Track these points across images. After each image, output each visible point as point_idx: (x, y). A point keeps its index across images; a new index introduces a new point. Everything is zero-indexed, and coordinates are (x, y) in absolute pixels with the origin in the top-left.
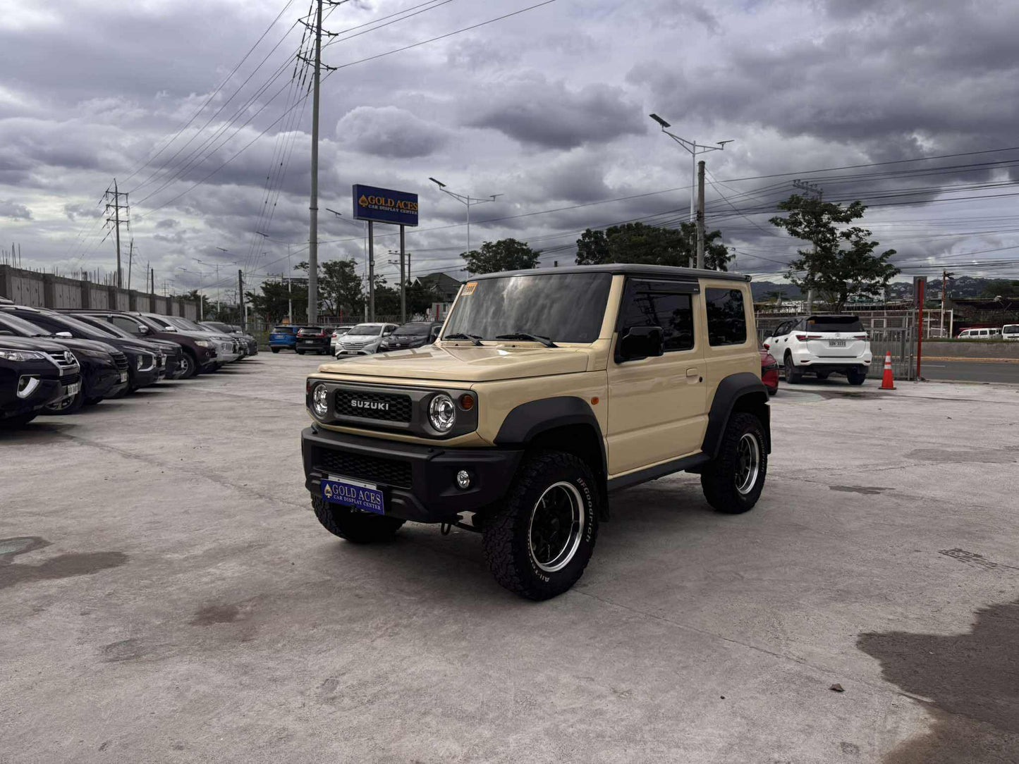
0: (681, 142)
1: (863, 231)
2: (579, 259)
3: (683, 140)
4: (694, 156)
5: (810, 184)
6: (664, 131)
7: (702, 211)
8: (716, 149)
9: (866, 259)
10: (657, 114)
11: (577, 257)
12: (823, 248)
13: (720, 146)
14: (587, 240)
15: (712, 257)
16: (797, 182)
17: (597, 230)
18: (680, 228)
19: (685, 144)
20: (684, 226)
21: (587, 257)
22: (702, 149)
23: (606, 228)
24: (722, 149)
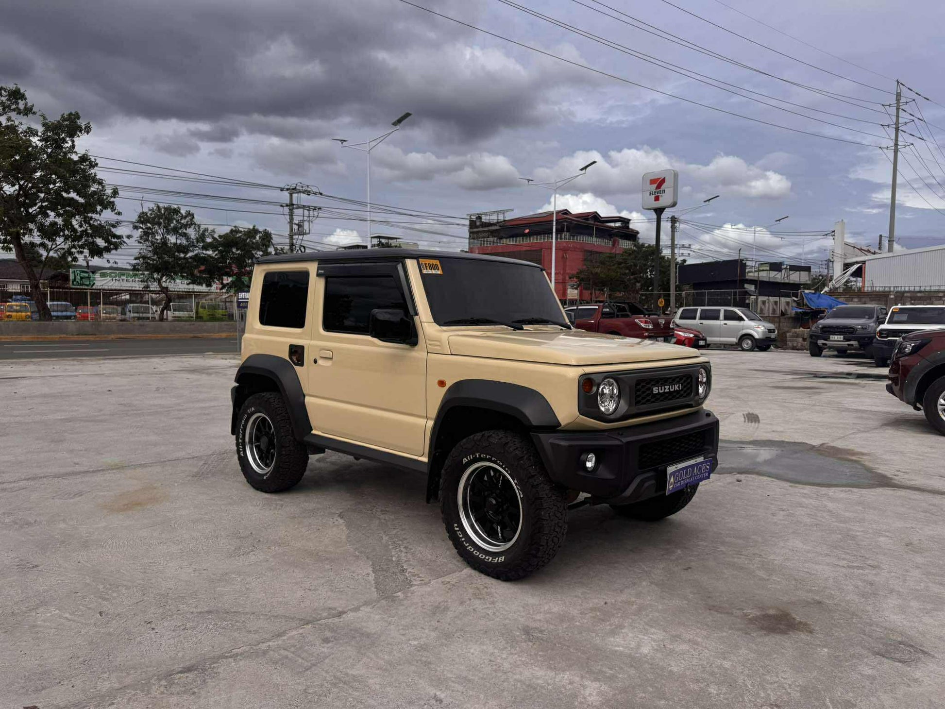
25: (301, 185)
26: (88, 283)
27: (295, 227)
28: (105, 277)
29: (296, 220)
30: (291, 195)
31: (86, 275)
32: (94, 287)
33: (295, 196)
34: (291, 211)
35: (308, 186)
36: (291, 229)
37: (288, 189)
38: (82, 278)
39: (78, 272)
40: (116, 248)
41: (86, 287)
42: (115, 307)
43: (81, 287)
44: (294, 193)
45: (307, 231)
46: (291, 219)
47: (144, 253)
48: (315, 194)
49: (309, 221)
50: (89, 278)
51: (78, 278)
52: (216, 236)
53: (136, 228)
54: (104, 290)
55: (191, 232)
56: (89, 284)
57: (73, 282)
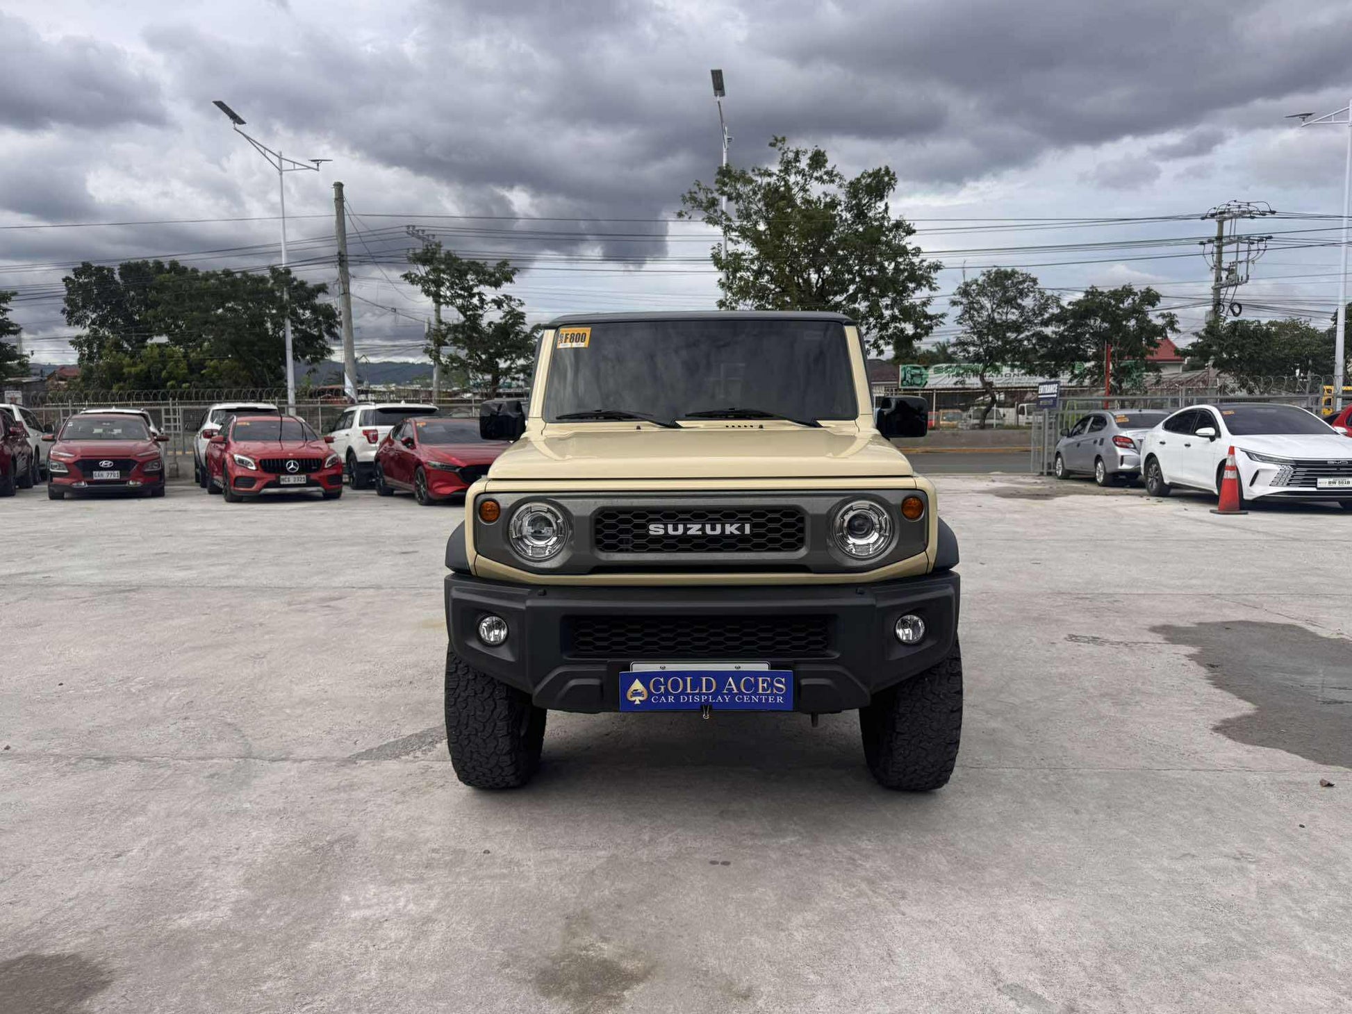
0: (262, 150)
1: (515, 300)
2: (68, 309)
3: (265, 149)
4: (281, 174)
5: (426, 233)
6: (235, 129)
7: (343, 253)
8: (309, 168)
9: (517, 334)
10: (226, 103)
11: (65, 306)
12: (468, 318)
13: (314, 165)
14: (83, 280)
15: (316, 319)
16: (411, 229)
17: (101, 265)
18: (267, 274)
19: (268, 154)
20: (273, 270)
21: (84, 307)
22: (291, 166)
23: (121, 262)
24: (318, 170)
25: (1236, 204)
26: (919, 382)
27: (1224, 275)
28: (940, 373)
29: (1227, 260)
30: (1221, 223)
31: (918, 372)
32: (926, 387)
33: (1227, 224)
34: (1219, 247)
35: (1248, 204)
36: (1218, 279)
37: (1213, 216)
38: (913, 376)
39: (909, 369)
40: (927, 334)
41: (916, 387)
42: (959, 411)
43: (911, 387)
44: (1226, 219)
45: (1245, 278)
46: (1220, 261)
47: (963, 337)
48: (1263, 214)
49: (1248, 262)
50: (921, 375)
51: (908, 376)
52: (1064, 303)
53: (954, 303)
54: (937, 390)
55: (1028, 302)
56: (921, 383)
57: (902, 381)
